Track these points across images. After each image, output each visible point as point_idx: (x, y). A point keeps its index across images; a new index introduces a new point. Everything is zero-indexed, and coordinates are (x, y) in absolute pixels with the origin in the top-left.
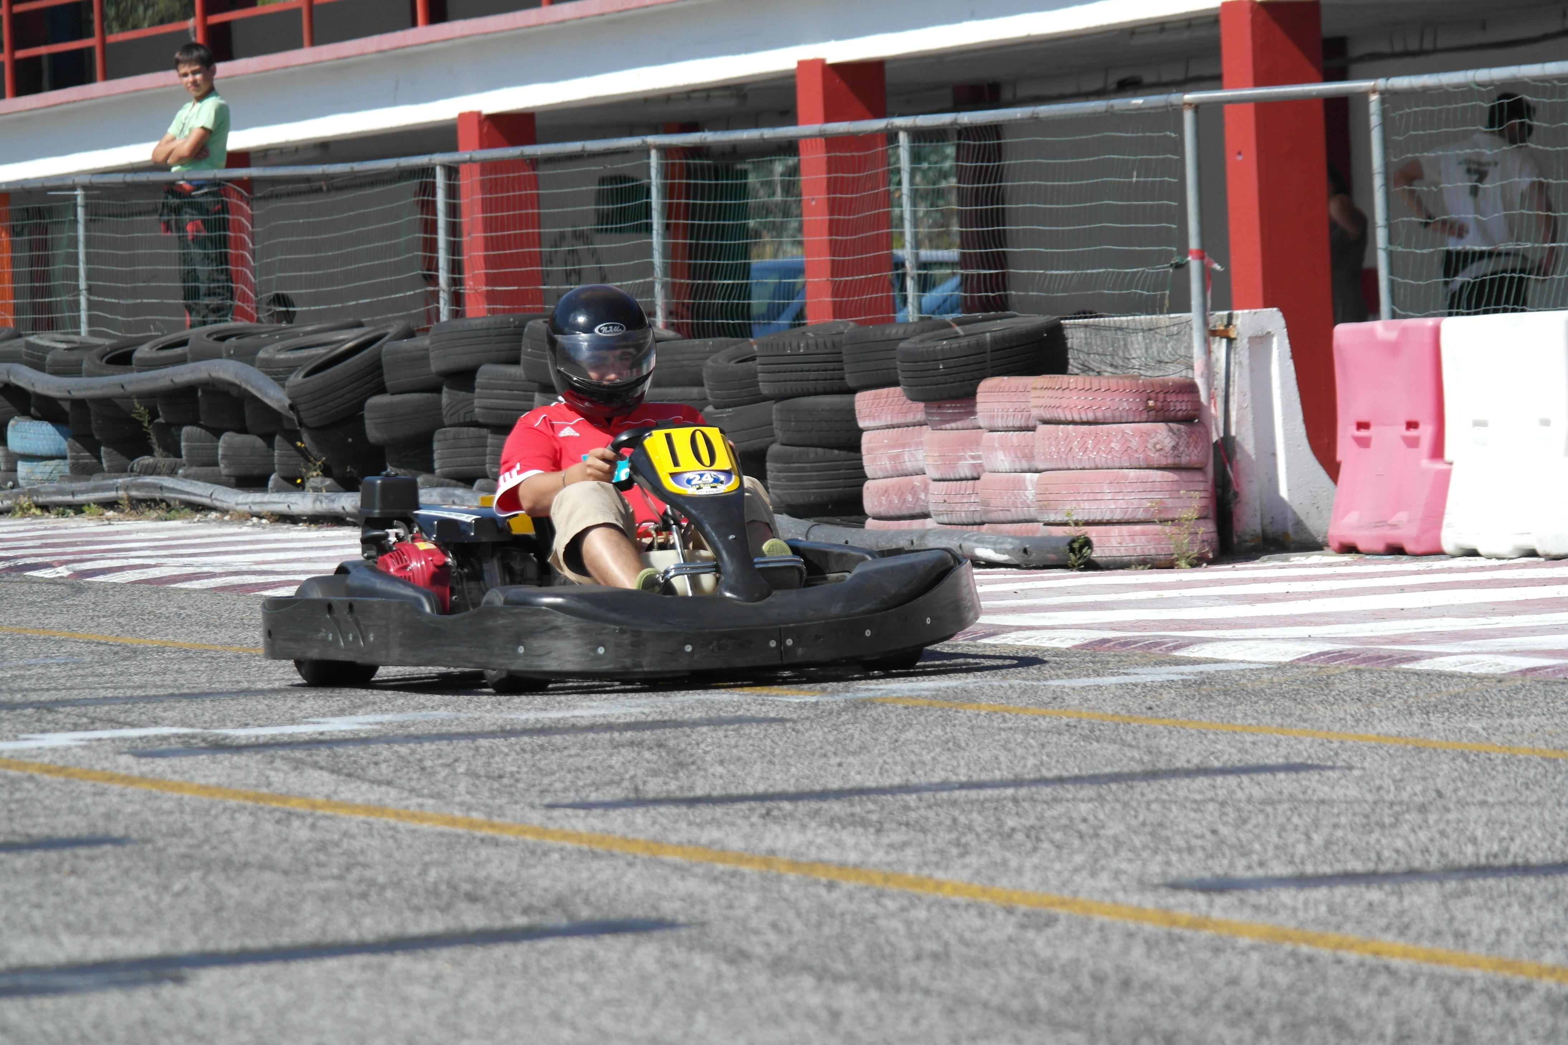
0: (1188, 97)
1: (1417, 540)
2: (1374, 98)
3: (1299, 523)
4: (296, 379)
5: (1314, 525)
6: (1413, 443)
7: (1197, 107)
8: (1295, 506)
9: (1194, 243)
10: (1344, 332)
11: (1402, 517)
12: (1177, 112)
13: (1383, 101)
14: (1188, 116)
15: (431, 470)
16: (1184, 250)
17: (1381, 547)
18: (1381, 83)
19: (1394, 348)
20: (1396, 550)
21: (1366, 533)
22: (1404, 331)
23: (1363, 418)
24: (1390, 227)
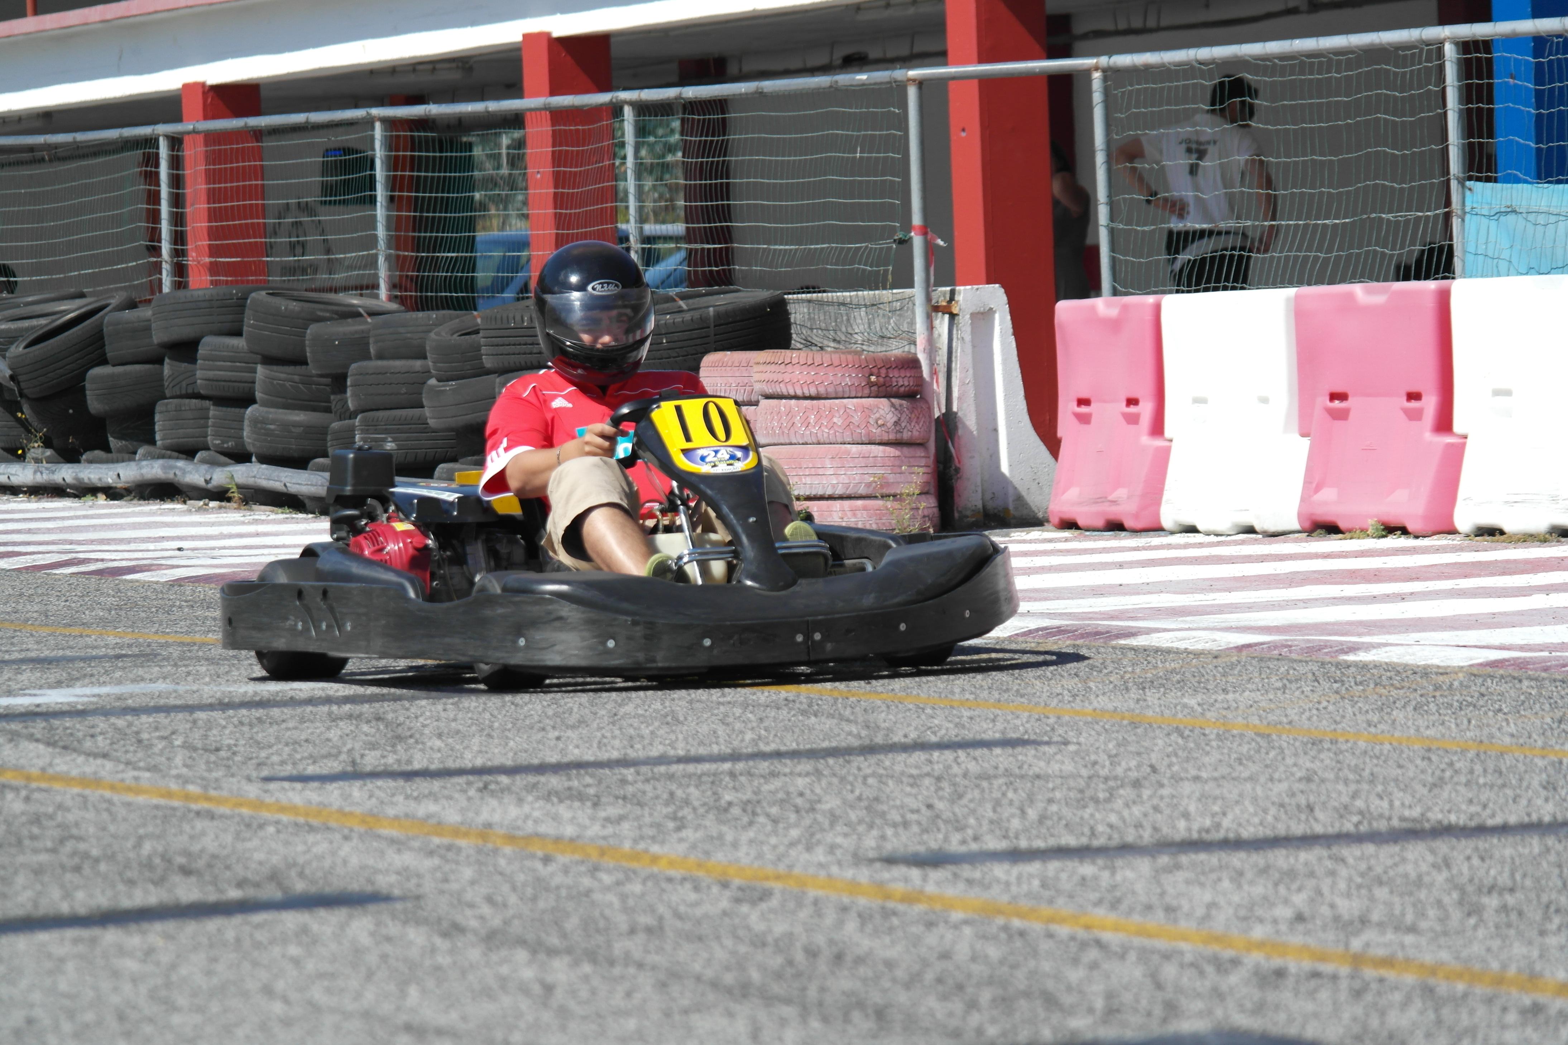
0: (912, 73)
1: (1136, 516)
2: (1097, 75)
3: (1019, 498)
4: (17, 349)
5: (1036, 500)
6: (1133, 420)
7: (921, 84)
8: (1016, 482)
9: (917, 219)
10: (1065, 309)
11: (1121, 493)
12: (900, 88)
13: (1105, 79)
14: (912, 93)
15: (153, 442)
16: (907, 225)
17: (1100, 523)
18: (1104, 61)
19: (1115, 325)
20: (1115, 527)
21: (1085, 509)
22: (1125, 308)
23: (1084, 395)
24: (1112, 204)
